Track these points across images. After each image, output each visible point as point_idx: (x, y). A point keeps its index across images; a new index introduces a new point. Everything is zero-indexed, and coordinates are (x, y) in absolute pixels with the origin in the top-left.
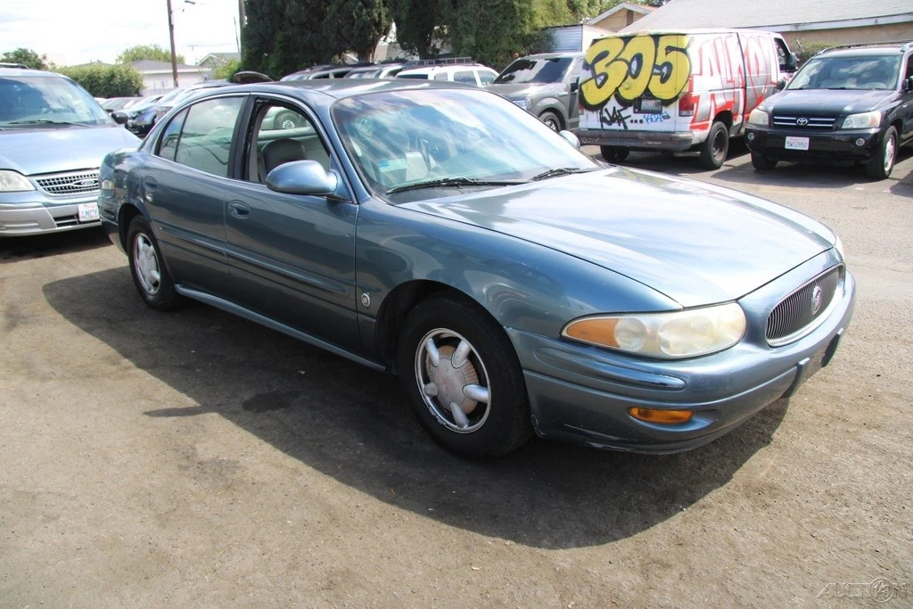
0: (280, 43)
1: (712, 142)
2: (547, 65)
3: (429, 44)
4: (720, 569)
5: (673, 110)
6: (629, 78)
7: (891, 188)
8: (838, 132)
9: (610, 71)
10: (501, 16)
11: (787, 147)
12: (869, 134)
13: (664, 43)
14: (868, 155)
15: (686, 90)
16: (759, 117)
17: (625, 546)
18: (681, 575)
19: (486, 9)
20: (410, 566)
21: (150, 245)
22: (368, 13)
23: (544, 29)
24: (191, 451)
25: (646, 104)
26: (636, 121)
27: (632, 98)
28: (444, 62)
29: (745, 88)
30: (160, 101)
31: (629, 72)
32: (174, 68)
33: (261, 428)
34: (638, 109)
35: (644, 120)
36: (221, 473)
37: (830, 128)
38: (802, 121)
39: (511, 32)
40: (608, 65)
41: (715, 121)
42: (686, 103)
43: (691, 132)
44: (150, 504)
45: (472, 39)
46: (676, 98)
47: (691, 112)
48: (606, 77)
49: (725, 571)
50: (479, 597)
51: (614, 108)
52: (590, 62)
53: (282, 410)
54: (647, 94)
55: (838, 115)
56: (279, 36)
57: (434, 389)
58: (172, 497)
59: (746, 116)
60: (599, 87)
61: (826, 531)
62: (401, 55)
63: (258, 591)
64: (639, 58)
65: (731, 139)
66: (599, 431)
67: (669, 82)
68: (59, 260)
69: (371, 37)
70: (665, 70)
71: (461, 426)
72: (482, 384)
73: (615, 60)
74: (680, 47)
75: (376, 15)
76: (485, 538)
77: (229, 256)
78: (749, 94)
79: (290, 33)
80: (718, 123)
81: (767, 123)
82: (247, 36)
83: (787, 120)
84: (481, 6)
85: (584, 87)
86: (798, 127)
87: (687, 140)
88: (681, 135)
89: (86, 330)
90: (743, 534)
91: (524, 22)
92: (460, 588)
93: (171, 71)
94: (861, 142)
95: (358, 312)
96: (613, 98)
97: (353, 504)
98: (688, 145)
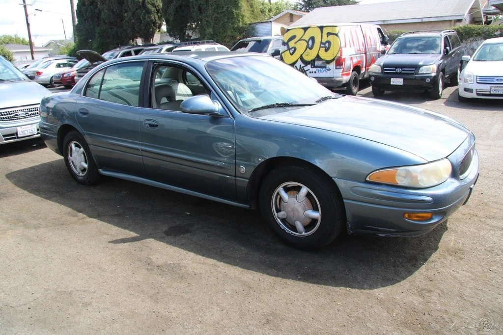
0: (99, 33)
1: (352, 82)
2: (255, 43)
3: (185, 33)
4: (456, 290)
5: (332, 66)
6: (308, 49)
7: (445, 103)
8: (417, 76)
9: (297, 46)
10: (226, 17)
11: (392, 83)
12: (432, 76)
13: (325, 31)
14: (432, 87)
15: (339, 55)
16: (375, 68)
17: (405, 284)
18: (439, 294)
19: (218, 14)
20: (304, 306)
21: (80, 148)
22: (148, 17)
23: (250, 24)
24: (149, 260)
25: (317, 63)
26: (312, 72)
27: (310, 60)
28: (199, 43)
29: (366, 53)
30: (28, 67)
31: (308, 47)
32: (32, 48)
33: (183, 245)
34: (313, 66)
35: (317, 72)
36: (172, 270)
37: (413, 73)
38: (399, 70)
39: (232, 26)
40: (296, 43)
41: (353, 71)
42: (339, 62)
43: (342, 77)
44: (142, 291)
45: (210, 30)
46: (334, 59)
47: (342, 67)
48: (295, 49)
49: (458, 290)
50: (347, 317)
51: (300, 65)
52: (286, 41)
53: (189, 234)
54: (318, 58)
55: (417, 67)
56: (98, 30)
57: (284, 215)
58: (152, 286)
59: (367, 68)
60: (292, 54)
61: (495, 267)
62: (170, 39)
63: (231, 329)
64: (313, 39)
65: (360, 80)
66: (385, 227)
67: (329, 51)
68: (7, 160)
69: (151, 30)
70: (327, 45)
71: (301, 233)
72: (315, 209)
73: (300, 40)
74: (334, 33)
75: (153, 18)
76: (335, 288)
77: (143, 150)
78: (368, 56)
79: (104, 28)
80: (354, 72)
81: (380, 71)
82: (77, 29)
83: (390, 70)
84: (215, 12)
85: (283, 55)
86: (397, 73)
87: (340, 82)
88: (337, 79)
89: (47, 198)
90: (458, 273)
91: (239, 20)
92: (336, 314)
93: (30, 50)
94: (428, 80)
95: (236, 176)
96: (299, 60)
97: (257, 279)
98: (341, 84)
